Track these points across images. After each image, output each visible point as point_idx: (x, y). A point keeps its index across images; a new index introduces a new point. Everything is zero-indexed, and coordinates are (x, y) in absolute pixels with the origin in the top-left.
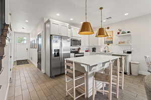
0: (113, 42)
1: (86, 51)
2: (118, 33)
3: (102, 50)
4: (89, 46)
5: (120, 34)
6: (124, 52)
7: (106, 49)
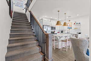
0: (72, 28)
1: (58, 33)
2: (74, 24)
3: (66, 32)
4: (59, 30)
5: (75, 24)
6: (77, 33)
7: (68, 32)
